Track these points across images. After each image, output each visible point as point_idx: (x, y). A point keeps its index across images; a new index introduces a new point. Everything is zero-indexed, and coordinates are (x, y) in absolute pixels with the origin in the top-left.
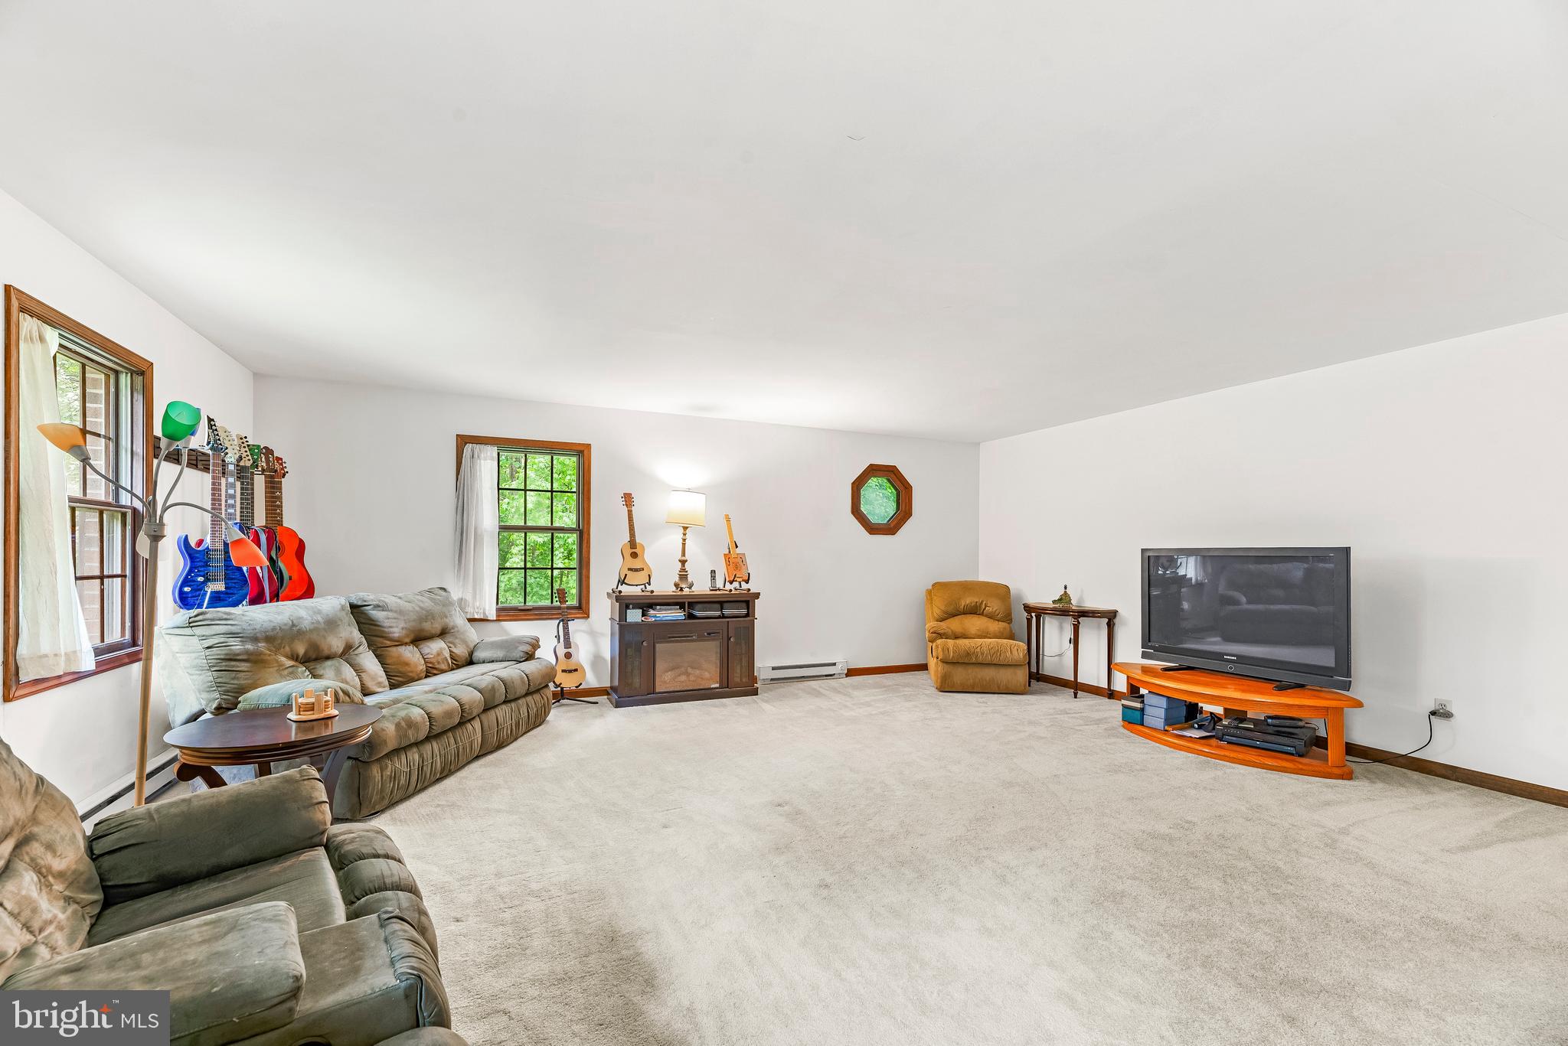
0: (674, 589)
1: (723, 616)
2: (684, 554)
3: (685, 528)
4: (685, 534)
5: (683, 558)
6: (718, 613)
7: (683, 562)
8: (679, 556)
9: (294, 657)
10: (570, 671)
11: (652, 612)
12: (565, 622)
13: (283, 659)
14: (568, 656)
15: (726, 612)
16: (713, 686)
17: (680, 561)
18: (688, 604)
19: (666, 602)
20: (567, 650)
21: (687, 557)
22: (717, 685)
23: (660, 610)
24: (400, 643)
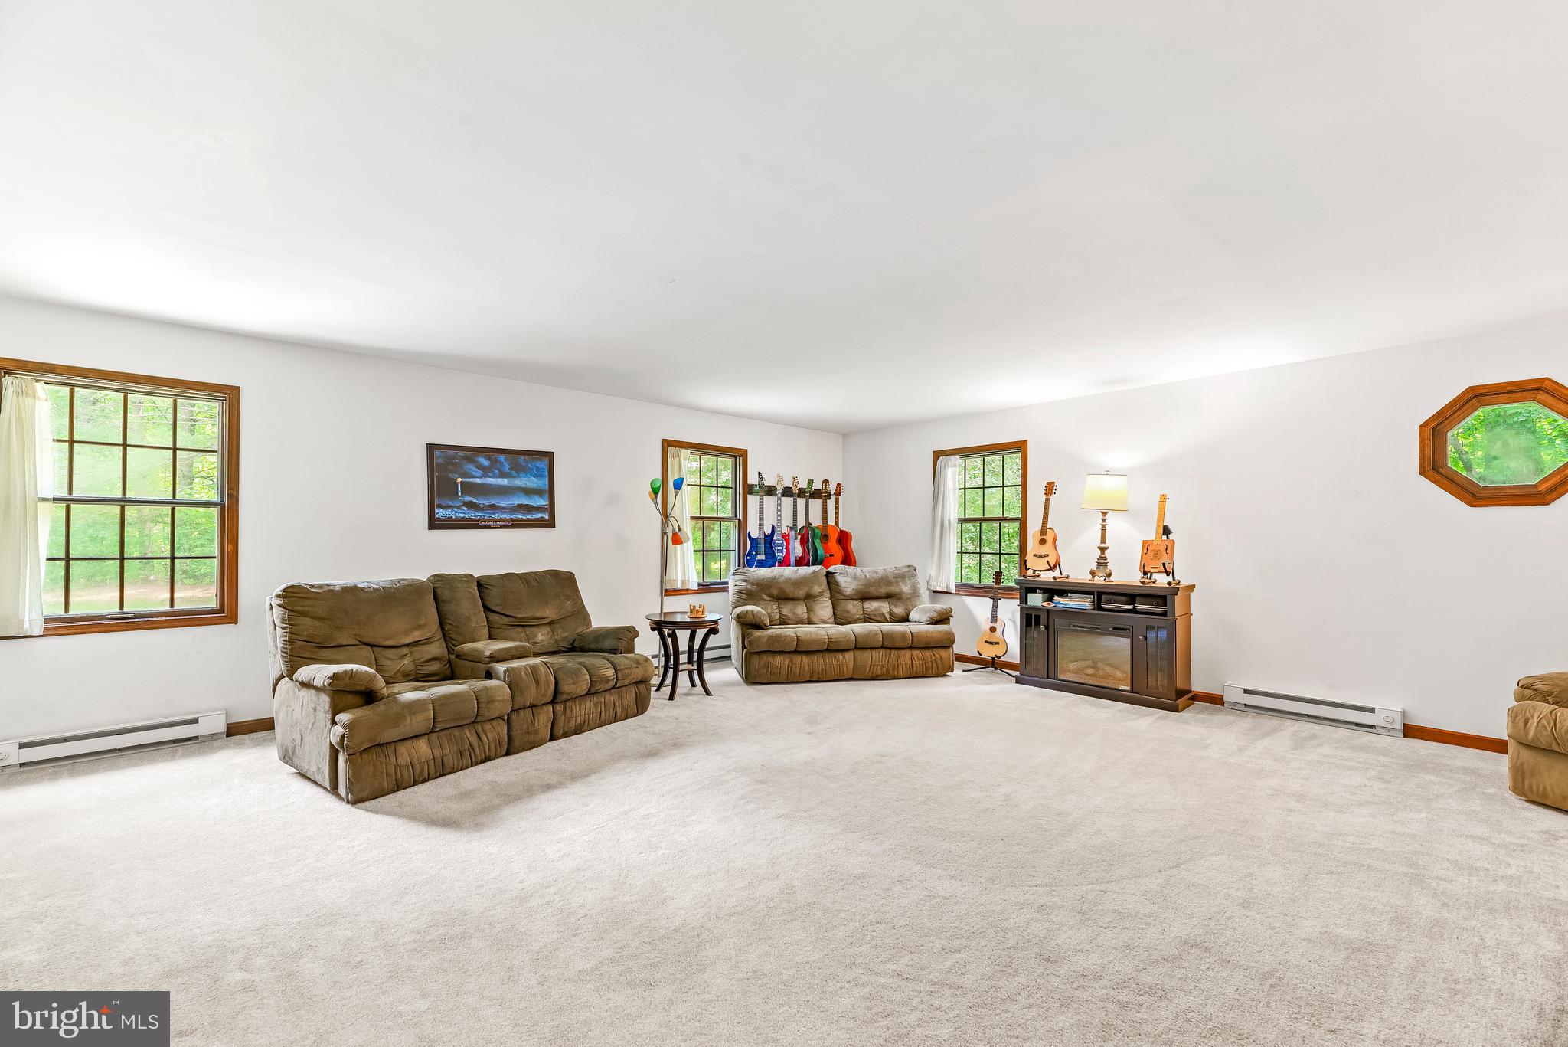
0: (1090, 577)
1: (1134, 611)
2: (1103, 540)
3: (1104, 513)
4: (1104, 520)
5: (1102, 545)
6: (1130, 607)
7: (1103, 550)
8: (1098, 543)
9: (771, 596)
10: (992, 643)
11: (1056, 598)
12: (996, 599)
13: (764, 596)
14: (993, 630)
15: (1138, 607)
16: (1122, 687)
17: (1099, 548)
18: (1100, 595)
19: (1080, 590)
20: (993, 625)
21: (1107, 544)
22: (1128, 688)
23: (1071, 597)
24: (851, 598)
